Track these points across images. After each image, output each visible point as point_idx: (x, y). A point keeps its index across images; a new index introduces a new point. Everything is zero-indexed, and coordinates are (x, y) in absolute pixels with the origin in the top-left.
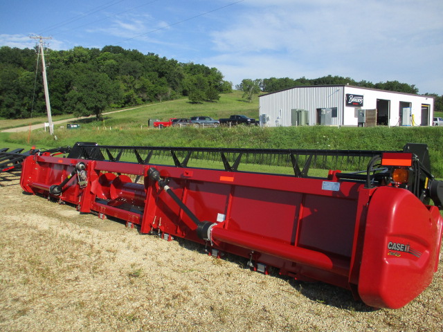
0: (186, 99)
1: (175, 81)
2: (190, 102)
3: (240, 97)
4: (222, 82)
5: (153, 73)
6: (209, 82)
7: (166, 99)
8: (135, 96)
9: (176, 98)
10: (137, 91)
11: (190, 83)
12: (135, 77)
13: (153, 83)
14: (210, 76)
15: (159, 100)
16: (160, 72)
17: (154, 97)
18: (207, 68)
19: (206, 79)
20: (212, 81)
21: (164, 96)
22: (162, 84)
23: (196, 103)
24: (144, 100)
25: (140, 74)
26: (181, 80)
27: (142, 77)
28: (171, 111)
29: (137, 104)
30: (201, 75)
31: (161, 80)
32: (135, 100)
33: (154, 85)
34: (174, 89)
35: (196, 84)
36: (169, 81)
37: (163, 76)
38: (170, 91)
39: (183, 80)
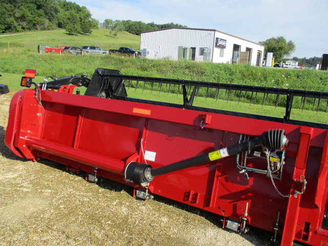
0: (63, 31)
1: (51, 14)
2: (67, 34)
3: (108, 33)
4: (90, 19)
5: (31, 5)
6: (80, 18)
7: (44, 29)
8: (16, 24)
9: (53, 29)
10: (17, 19)
11: (65, 17)
12: (15, 6)
13: (32, 14)
14: (81, 13)
15: (37, 29)
16: (37, 5)
17: (33, 26)
18: (78, 6)
19: (78, 15)
20: (82, 18)
21: (42, 26)
22: (40, 16)
23: (72, 35)
24: (23, 28)
25: (20, 4)
26: (56, 14)
27: (21, 7)
28: (53, 40)
29: (17, 31)
30: (73, 12)
31: (39, 11)
32: (15, 27)
33: (32, 16)
34: (50, 21)
35: (69, 19)
36: (46, 13)
37: (41, 8)
38: (47, 22)
39: (58, 14)
